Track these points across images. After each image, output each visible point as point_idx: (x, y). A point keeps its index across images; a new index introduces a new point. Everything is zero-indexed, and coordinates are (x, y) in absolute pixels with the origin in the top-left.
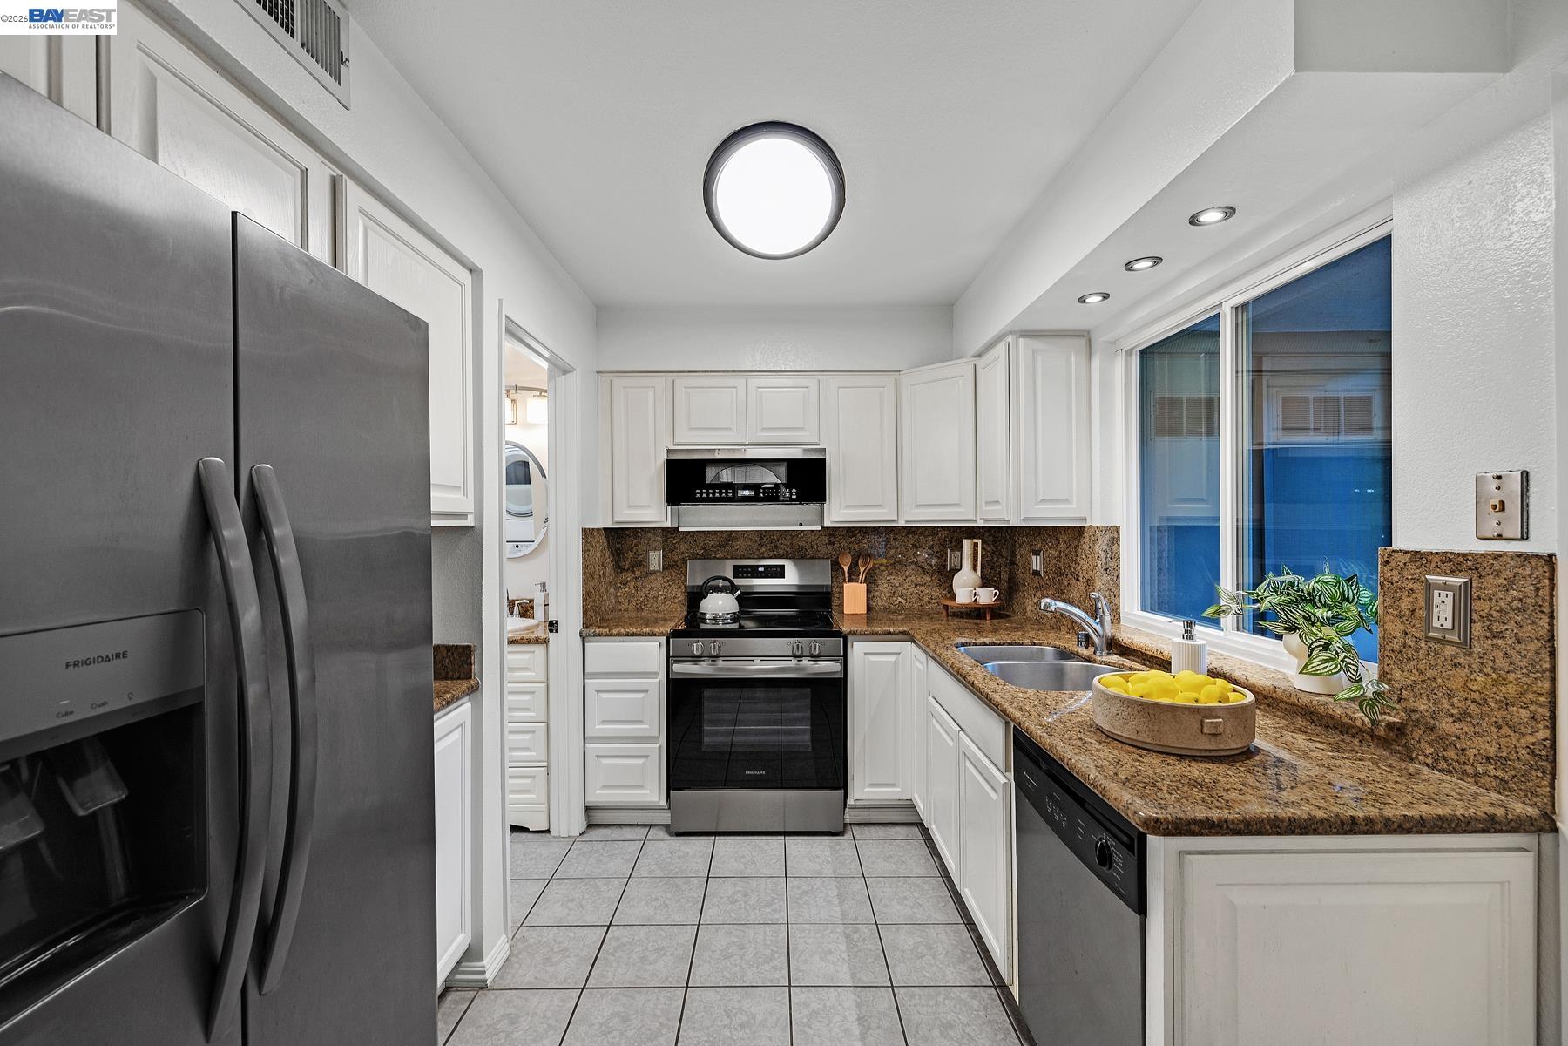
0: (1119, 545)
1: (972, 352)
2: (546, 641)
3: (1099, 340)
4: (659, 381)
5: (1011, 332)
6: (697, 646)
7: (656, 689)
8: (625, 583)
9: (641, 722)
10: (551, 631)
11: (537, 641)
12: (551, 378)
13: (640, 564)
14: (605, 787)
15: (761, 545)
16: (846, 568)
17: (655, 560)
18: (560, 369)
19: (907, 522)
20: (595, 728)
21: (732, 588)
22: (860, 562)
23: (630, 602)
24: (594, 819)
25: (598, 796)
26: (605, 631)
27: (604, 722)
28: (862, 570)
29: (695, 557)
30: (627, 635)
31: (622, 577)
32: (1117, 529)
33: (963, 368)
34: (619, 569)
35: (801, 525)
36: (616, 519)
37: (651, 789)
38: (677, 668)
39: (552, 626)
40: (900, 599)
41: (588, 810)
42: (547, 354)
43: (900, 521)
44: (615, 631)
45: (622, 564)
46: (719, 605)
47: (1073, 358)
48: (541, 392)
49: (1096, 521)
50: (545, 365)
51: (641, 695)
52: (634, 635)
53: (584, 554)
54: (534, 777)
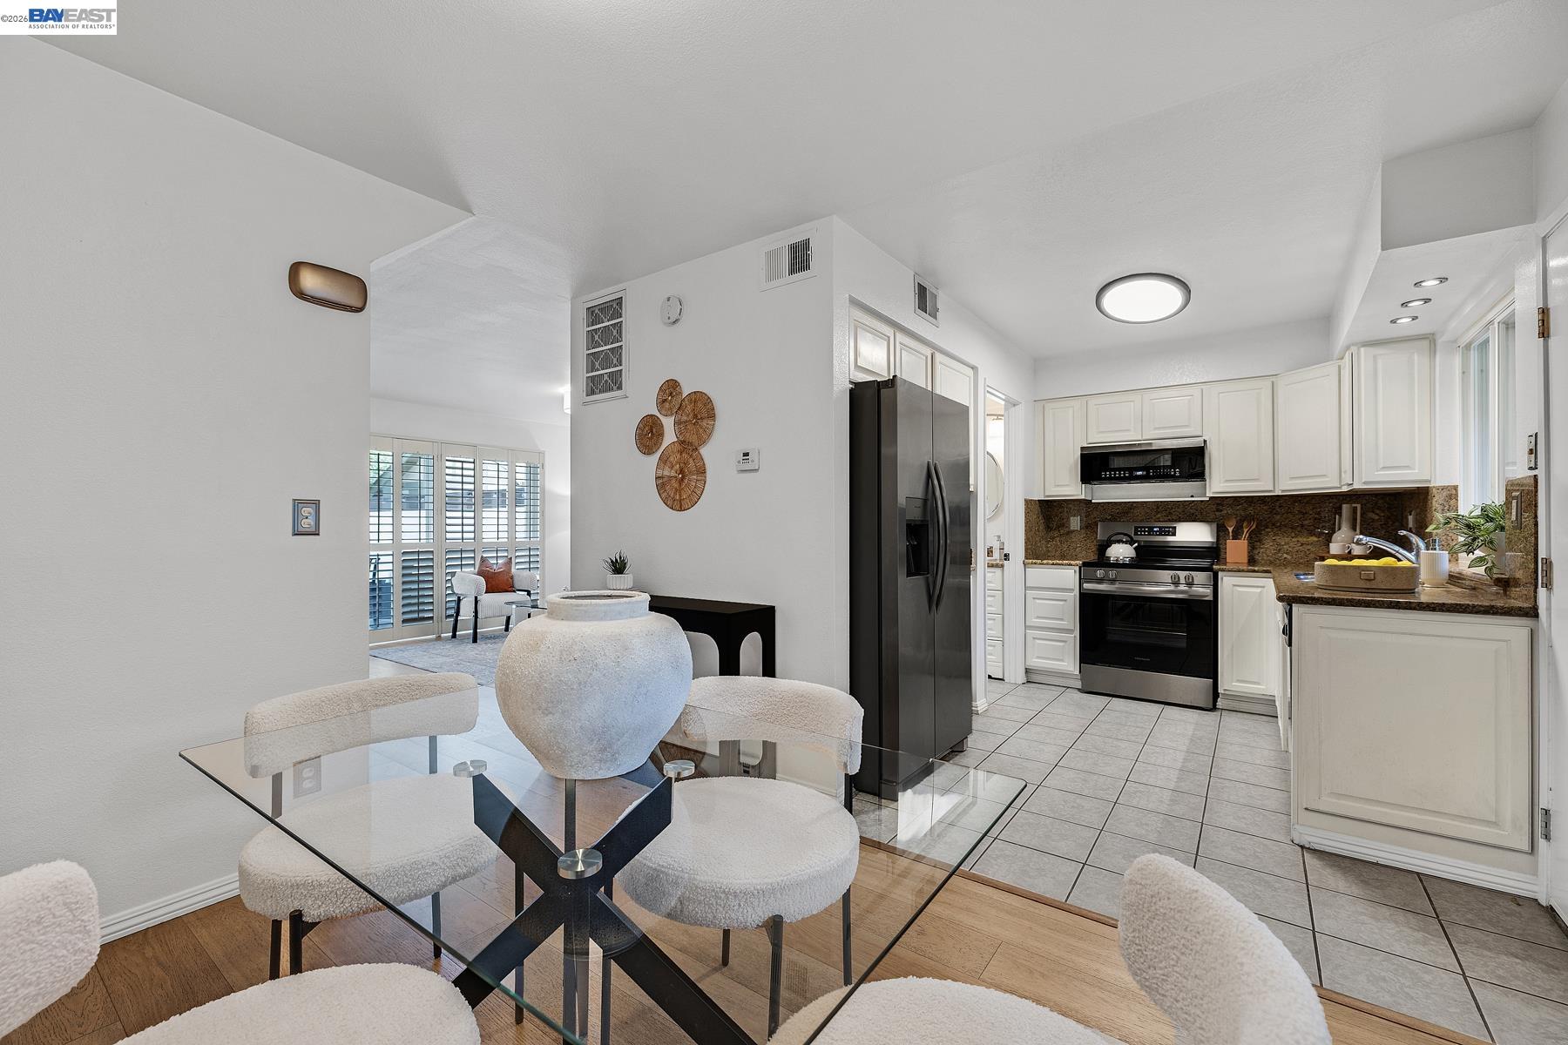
0: (1457, 500)
1: (1335, 356)
2: (1002, 566)
3: (1440, 341)
4: (1076, 403)
5: (1353, 345)
6: (1100, 573)
7: (1073, 598)
8: (1053, 538)
9: (1062, 620)
10: (1005, 559)
11: (997, 566)
12: (1006, 409)
13: (1063, 525)
14: (1038, 657)
15: (1158, 513)
16: (1230, 529)
17: (1075, 523)
18: (1011, 404)
19: (1283, 491)
20: (1033, 621)
21: (1131, 542)
22: (1245, 524)
23: (1056, 551)
24: (1031, 676)
25: (1034, 662)
26: (1039, 561)
27: (1038, 617)
28: (1246, 530)
29: (1103, 521)
30: (1053, 564)
31: (1051, 534)
32: (1456, 488)
33: (1330, 368)
34: (1048, 528)
35: (1192, 496)
36: (1047, 494)
37: (1069, 662)
38: (1086, 586)
39: (1007, 557)
40: (1285, 555)
41: (1027, 671)
42: (1003, 397)
43: (1277, 490)
44: (1045, 562)
45: (1051, 525)
46: (1121, 552)
47: (1416, 357)
48: (998, 417)
49: (1438, 481)
50: (1003, 403)
51: (1061, 603)
52: (1057, 564)
53: (1026, 514)
54: (994, 646)
